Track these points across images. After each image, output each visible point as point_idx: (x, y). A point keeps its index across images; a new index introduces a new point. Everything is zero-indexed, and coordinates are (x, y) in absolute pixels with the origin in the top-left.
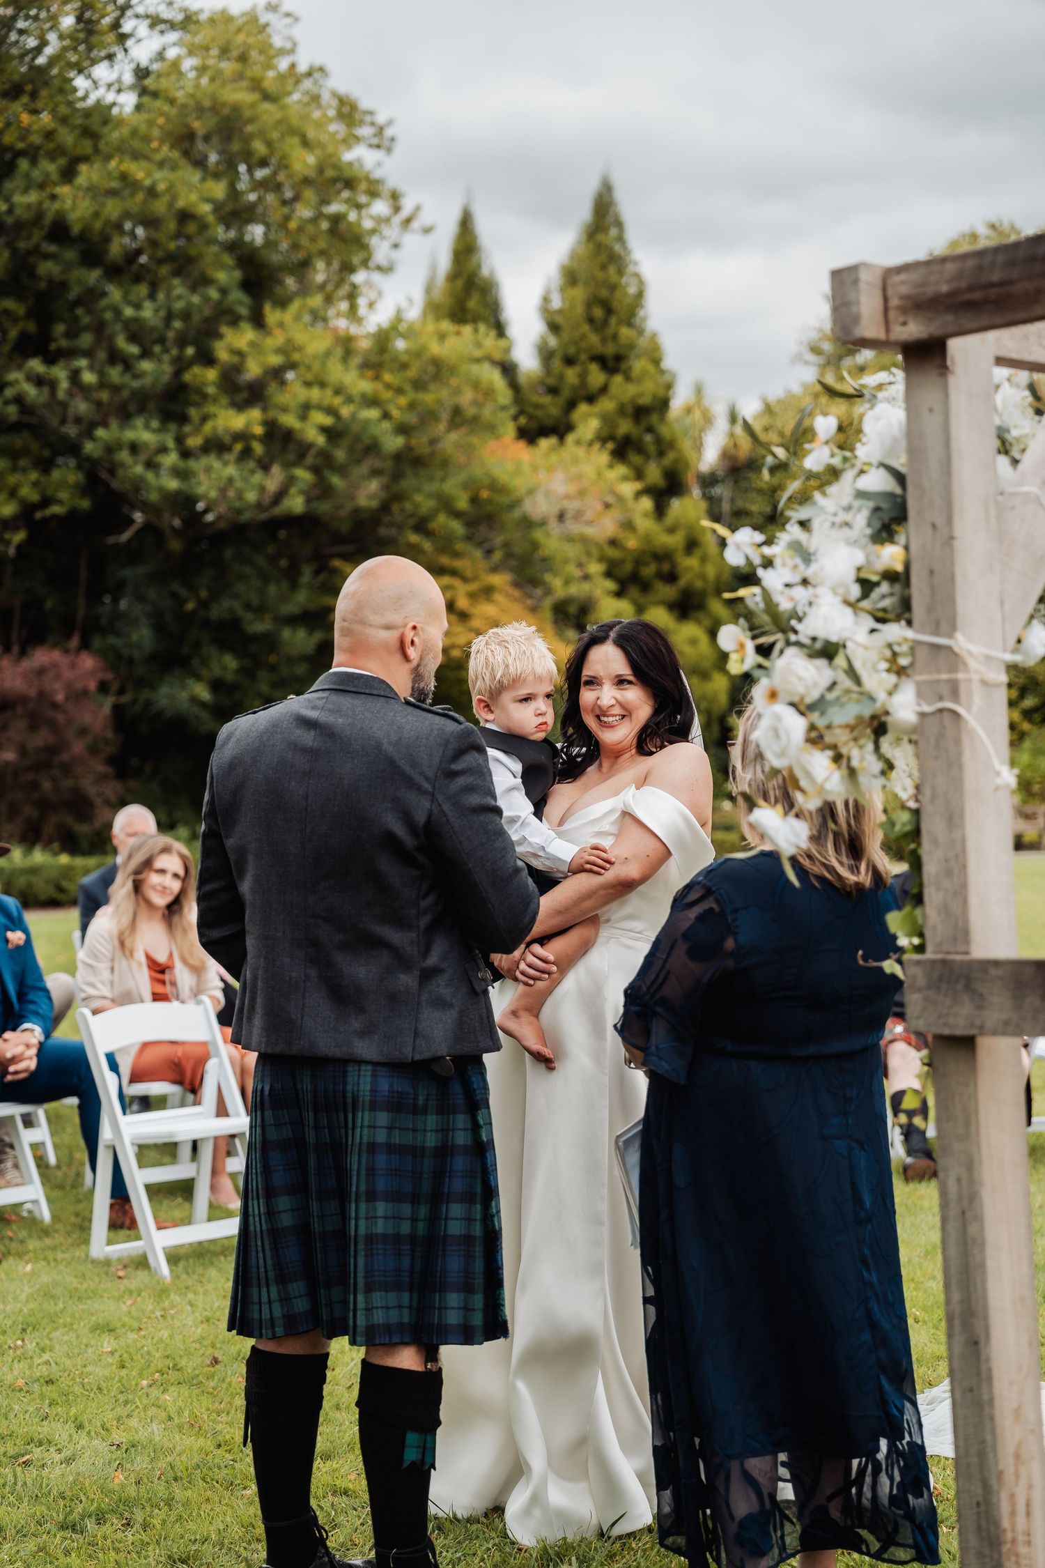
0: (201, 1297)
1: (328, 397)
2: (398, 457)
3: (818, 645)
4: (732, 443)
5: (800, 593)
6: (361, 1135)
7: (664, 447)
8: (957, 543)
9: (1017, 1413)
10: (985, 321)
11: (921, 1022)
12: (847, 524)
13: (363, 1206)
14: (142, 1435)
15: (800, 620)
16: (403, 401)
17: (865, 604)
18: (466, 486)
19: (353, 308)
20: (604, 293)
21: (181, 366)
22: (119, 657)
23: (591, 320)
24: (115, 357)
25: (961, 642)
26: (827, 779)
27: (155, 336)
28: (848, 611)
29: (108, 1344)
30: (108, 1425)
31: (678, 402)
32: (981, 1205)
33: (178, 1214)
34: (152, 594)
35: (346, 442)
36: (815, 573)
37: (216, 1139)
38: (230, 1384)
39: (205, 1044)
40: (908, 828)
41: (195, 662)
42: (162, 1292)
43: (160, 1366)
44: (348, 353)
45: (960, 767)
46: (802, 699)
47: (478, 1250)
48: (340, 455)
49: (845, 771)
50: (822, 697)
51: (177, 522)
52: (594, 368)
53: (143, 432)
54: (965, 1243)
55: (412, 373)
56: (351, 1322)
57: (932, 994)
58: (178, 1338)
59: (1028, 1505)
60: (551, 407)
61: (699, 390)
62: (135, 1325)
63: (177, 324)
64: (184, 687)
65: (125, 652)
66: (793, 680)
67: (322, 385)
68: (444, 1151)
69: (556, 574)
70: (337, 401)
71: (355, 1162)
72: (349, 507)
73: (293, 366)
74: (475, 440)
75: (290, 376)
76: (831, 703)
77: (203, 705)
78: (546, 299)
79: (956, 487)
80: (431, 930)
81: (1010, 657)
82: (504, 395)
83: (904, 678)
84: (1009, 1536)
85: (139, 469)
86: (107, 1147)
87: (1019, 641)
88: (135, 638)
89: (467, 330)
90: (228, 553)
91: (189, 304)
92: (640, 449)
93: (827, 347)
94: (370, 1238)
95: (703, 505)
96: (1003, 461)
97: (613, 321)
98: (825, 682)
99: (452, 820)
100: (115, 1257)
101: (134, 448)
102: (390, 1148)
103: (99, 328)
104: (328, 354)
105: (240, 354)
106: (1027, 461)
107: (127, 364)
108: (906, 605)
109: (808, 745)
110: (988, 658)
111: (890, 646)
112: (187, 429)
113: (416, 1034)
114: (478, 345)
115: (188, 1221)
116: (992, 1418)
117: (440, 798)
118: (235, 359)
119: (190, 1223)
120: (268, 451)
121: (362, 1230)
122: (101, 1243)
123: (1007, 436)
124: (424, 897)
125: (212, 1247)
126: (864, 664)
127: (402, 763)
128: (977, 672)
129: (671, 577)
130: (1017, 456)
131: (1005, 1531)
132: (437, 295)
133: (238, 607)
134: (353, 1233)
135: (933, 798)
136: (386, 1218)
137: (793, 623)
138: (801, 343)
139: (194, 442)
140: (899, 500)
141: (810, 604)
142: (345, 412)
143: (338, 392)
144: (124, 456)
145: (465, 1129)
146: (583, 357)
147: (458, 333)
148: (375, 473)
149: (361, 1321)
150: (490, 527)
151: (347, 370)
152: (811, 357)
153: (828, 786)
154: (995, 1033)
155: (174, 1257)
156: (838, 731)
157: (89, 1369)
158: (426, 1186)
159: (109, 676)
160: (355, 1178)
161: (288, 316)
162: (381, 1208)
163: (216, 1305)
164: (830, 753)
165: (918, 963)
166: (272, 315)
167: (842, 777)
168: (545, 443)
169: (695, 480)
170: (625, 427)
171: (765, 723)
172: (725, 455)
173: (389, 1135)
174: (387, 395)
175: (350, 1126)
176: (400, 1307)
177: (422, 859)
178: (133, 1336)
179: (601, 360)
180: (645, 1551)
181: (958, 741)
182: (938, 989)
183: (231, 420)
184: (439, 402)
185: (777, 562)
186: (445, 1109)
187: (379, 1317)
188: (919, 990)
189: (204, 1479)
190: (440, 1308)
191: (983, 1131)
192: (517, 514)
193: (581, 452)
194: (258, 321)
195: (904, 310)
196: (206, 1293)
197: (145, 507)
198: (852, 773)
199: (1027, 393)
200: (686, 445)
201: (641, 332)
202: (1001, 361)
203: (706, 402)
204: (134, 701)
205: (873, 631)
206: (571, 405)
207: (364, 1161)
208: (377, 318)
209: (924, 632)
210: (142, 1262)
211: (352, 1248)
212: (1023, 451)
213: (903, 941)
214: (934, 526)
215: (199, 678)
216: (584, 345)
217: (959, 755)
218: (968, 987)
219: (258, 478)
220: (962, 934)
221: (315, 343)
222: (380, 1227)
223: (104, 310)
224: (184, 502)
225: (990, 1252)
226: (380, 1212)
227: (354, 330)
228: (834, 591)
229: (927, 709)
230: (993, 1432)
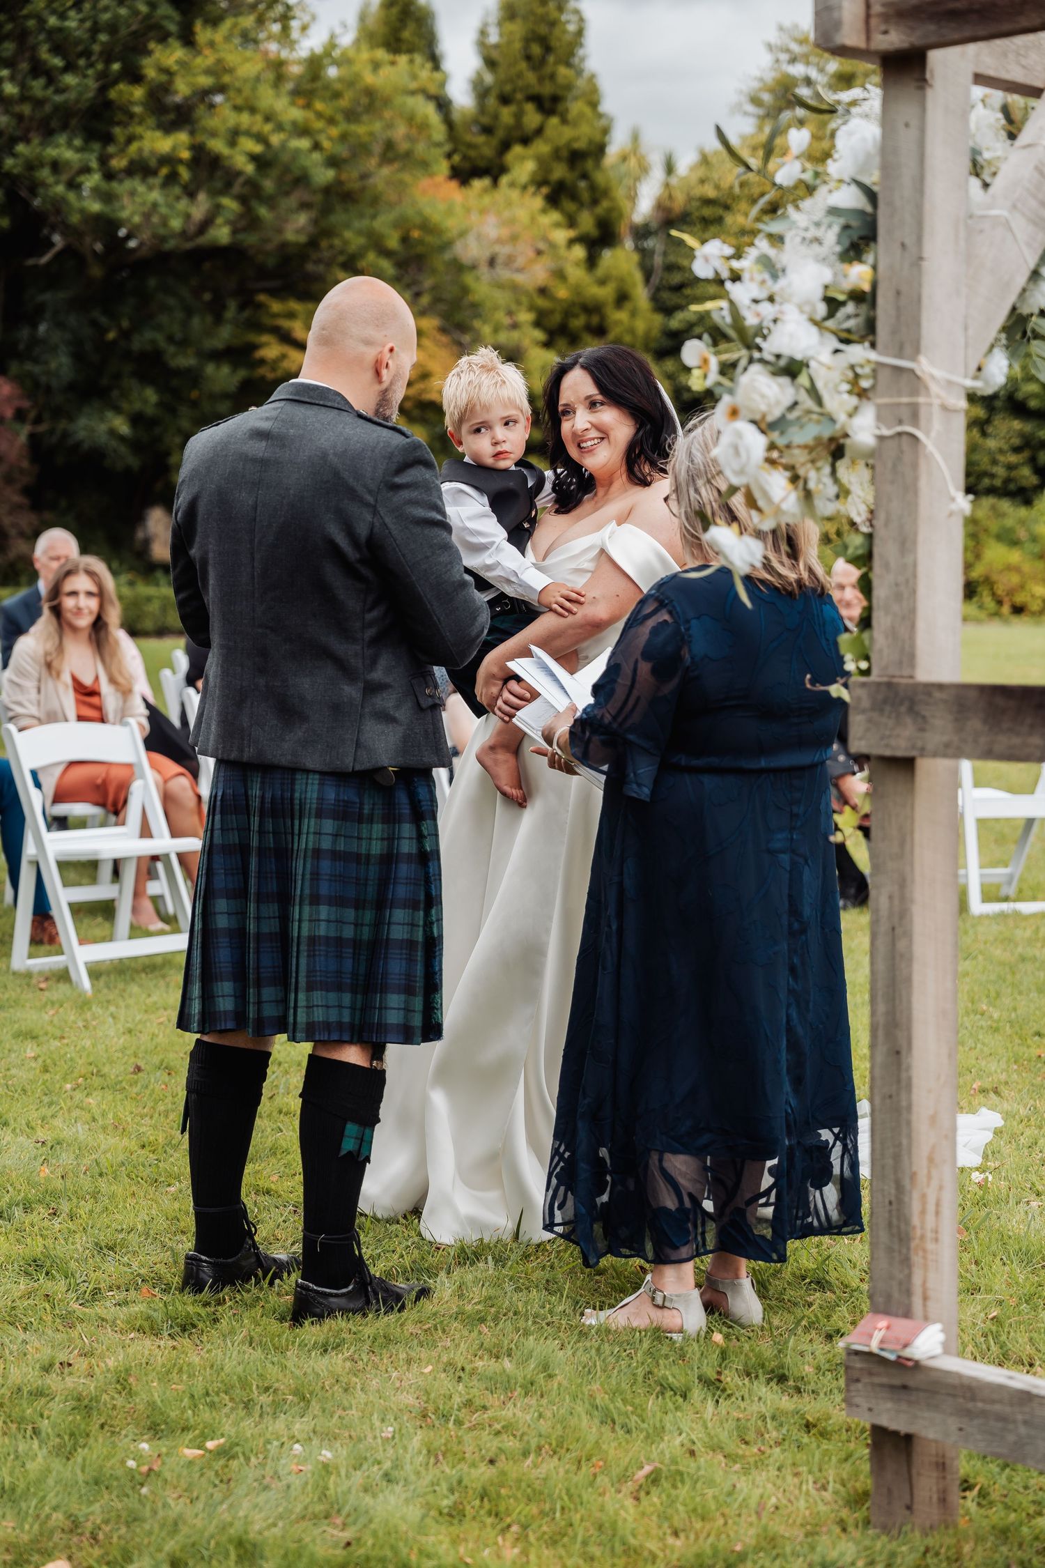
0: (123, 1011)
1: (258, 123)
2: (327, 190)
3: (782, 363)
4: (666, 194)
5: (767, 310)
6: (306, 842)
7: (598, 194)
8: (925, 264)
9: (933, 1120)
10: (967, 33)
11: (863, 743)
12: (817, 240)
13: (307, 909)
14: (67, 1133)
15: (765, 337)
16: (334, 132)
17: (830, 324)
18: (396, 225)
19: (286, 29)
20: (543, 29)
21: (107, 82)
22: (37, 384)
23: (528, 58)
24: (38, 69)
25: (925, 366)
26: (784, 500)
27: (80, 48)
28: (814, 330)
29: (30, 1050)
30: (33, 1124)
31: (614, 150)
32: (911, 922)
33: (98, 932)
34: (72, 320)
35: (275, 172)
36: (782, 289)
37: (139, 858)
38: (153, 1090)
39: (129, 766)
40: (860, 552)
41: (115, 393)
42: (83, 1004)
43: (83, 1071)
44: (279, 79)
45: (916, 492)
46: (764, 416)
47: (420, 955)
48: (268, 185)
49: (802, 493)
50: (783, 417)
51: (99, 247)
52: (530, 108)
53: (65, 150)
54: (893, 958)
55: (344, 103)
56: (291, 1019)
57: (875, 715)
58: (101, 1047)
59: (938, 1204)
60: (485, 147)
61: (635, 137)
62: (58, 1033)
63: (103, 37)
64: (102, 420)
65: (43, 379)
66: (756, 397)
67: (253, 110)
68: (389, 859)
69: (485, 322)
70: (268, 128)
71: (301, 868)
72: (277, 239)
73: (222, 89)
74: (407, 177)
75: (218, 99)
76: (791, 423)
77: (122, 438)
78: (483, 33)
79: (927, 207)
80: (375, 641)
81: (969, 383)
82: (438, 131)
83: (865, 401)
84: (918, 1233)
85: (60, 189)
86: (31, 862)
87: (979, 369)
88: (53, 365)
89: (403, 59)
90: (152, 282)
91: (116, 17)
92: (574, 197)
93: (767, 97)
94: (313, 940)
95: (635, 257)
96: (975, 183)
97: (551, 59)
98: (787, 401)
99: (394, 532)
100: (36, 970)
101: (56, 166)
102: (335, 855)
103: (22, 37)
104: (258, 79)
105: (167, 71)
106: (998, 184)
107: (50, 77)
108: (870, 327)
109: (767, 466)
110: (950, 383)
111: (852, 367)
112: (111, 149)
113: (358, 745)
114: (414, 77)
115: (110, 938)
116: (909, 1123)
117: (382, 511)
118: (164, 78)
119: (111, 940)
120: (195, 178)
121: (305, 932)
122: (21, 956)
123: (979, 159)
124: (370, 610)
125: (133, 965)
126: (826, 385)
127: (346, 475)
128: (938, 397)
129: (600, 331)
130: (988, 180)
131: (914, 1228)
132: (371, 22)
133: (160, 338)
134: (296, 934)
135: (887, 524)
136: (328, 921)
137: (758, 340)
138: (741, 92)
139: (118, 163)
140: (869, 219)
141: (775, 321)
142: (275, 139)
143: (268, 119)
144: (45, 174)
145: (410, 838)
146: (519, 96)
147: (393, 63)
148: (304, 206)
149: (302, 1017)
150: (420, 270)
151: (278, 95)
152: (750, 108)
153: (784, 506)
154: (935, 755)
155: (96, 972)
156: (796, 452)
157: (13, 1071)
158: (371, 891)
159: (26, 404)
160: (299, 883)
161: (219, 35)
162: (324, 911)
163: (138, 1018)
164: (788, 474)
165: (864, 685)
166: (203, 34)
167: (798, 499)
168: (478, 184)
169: (628, 231)
170: (560, 172)
171: (725, 439)
172: (660, 206)
173: (334, 842)
174: (319, 125)
175: (296, 831)
176: (340, 1007)
177: (365, 571)
178: (57, 1043)
179: (537, 100)
180: (559, 1252)
181: (915, 466)
182: (881, 711)
183: (159, 143)
184: (371, 134)
185: (746, 276)
186: (391, 818)
187: (319, 1015)
188: (864, 711)
189: (128, 1176)
190: (380, 1009)
191: (917, 851)
192: (447, 256)
193: (515, 194)
194: (188, 40)
195: (886, 18)
196: (127, 1007)
197: (67, 229)
198: (808, 495)
199: (1000, 116)
200: (620, 193)
201: (579, 72)
202: (980, 79)
203: (643, 150)
204: (52, 432)
205: (837, 351)
206: (505, 146)
207: (308, 866)
208: (310, 43)
209: (887, 355)
210: (64, 976)
211: (295, 949)
212: (994, 174)
213: (850, 666)
214: (903, 245)
215: (118, 410)
216: (520, 83)
217: (916, 479)
218: (912, 710)
219: (183, 204)
220: (909, 657)
221: (247, 66)
222: (322, 930)
223: (27, 17)
224: (106, 226)
225: (916, 967)
226: (323, 916)
227: (284, 54)
228: (801, 309)
229: (886, 432)
230: (909, 1136)
